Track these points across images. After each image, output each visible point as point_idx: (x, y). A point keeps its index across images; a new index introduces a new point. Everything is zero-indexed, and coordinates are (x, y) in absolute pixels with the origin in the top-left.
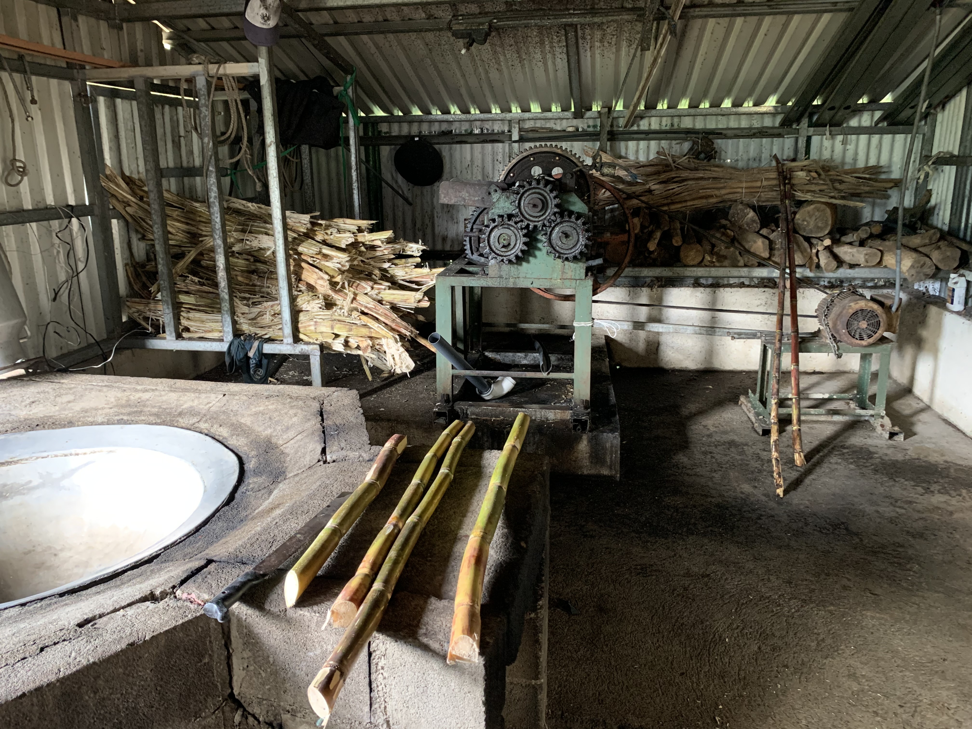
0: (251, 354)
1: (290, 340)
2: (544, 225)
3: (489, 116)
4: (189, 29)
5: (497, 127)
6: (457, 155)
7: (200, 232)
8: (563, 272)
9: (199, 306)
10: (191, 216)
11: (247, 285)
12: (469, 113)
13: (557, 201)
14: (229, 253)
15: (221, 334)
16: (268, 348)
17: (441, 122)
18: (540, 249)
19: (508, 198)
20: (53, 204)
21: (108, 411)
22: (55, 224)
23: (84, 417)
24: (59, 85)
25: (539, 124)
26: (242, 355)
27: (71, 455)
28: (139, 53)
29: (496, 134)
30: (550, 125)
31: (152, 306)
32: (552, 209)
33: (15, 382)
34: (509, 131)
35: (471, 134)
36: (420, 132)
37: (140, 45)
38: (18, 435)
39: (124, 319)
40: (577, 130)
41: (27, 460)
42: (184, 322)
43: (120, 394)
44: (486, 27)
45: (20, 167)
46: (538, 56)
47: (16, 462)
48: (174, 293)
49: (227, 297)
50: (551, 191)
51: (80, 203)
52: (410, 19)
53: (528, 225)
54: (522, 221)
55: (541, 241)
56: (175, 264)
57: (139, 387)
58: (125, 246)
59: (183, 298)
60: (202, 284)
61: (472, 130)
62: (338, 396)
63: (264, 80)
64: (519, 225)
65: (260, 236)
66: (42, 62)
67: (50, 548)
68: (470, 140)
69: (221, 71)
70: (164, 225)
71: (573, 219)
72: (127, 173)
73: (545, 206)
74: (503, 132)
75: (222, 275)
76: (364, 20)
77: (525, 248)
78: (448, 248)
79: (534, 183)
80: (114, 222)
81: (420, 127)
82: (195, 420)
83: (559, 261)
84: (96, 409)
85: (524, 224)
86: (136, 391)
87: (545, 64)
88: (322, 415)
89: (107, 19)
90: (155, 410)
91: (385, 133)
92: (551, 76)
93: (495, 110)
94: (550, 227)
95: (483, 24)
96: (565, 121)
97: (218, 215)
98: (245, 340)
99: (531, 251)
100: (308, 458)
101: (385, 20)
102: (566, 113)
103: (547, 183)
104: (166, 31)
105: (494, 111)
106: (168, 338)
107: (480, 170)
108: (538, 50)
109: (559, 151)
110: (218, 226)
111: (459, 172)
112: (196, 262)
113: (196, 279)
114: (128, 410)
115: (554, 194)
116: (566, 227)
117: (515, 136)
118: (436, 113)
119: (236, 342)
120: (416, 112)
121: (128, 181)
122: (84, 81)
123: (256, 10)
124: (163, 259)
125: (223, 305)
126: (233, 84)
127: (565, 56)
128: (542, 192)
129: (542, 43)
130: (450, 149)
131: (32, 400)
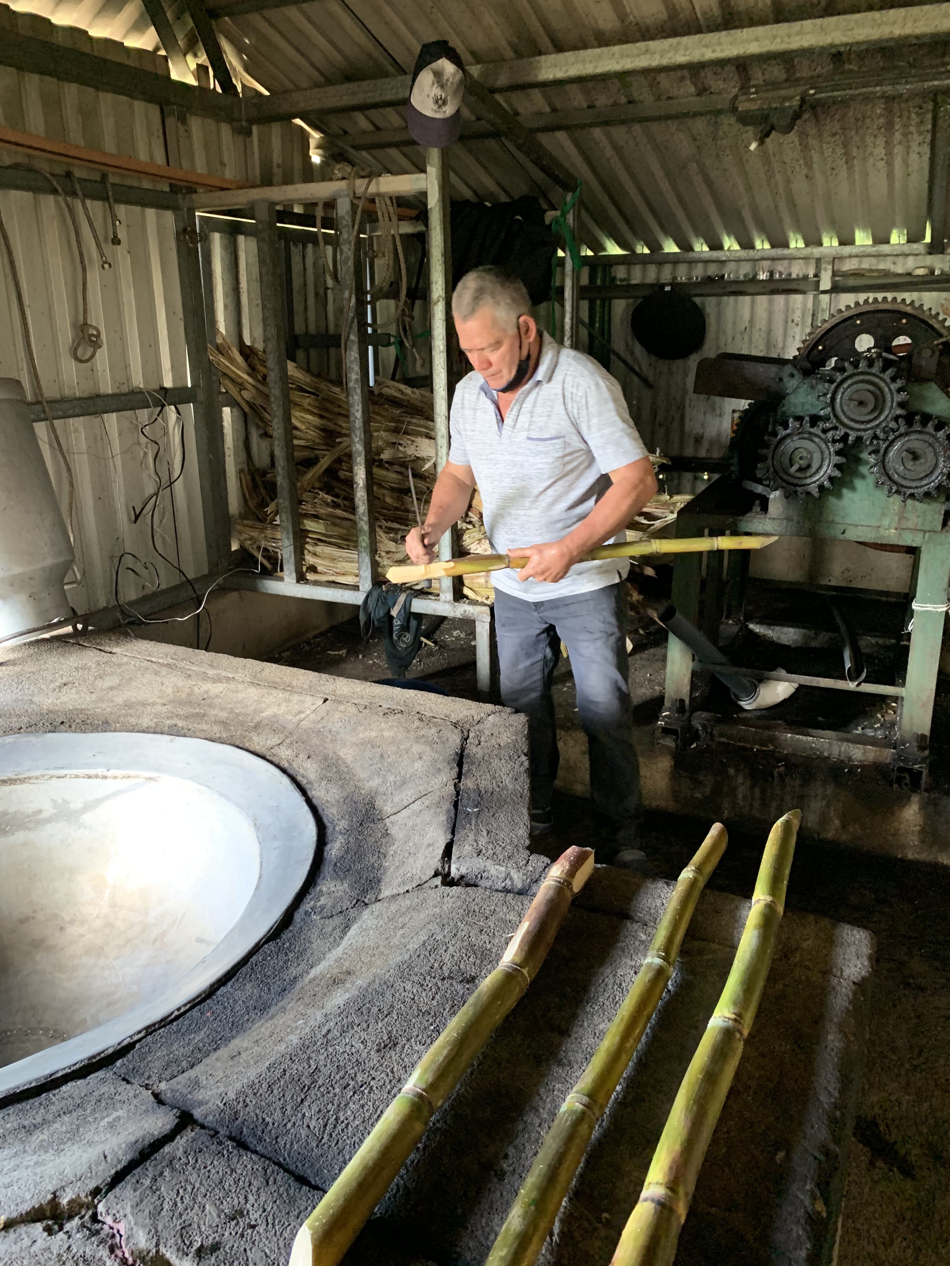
0: (394, 612)
1: (449, 596)
2: (875, 437)
3: (786, 252)
4: (346, 132)
5: (797, 270)
6: (729, 313)
7: (338, 429)
8: (901, 518)
9: (331, 536)
10: (328, 405)
11: (397, 509)
12: (752, 247)
13: (903, 396)
14: (372, 462)
15: (357, 579)
16: (419, 606)
17: (707, 262)
18: (863, 477)
19: (812, 387)
20: (142, 386)
21: (159, 708)
22: (144, 415)
23: (125, 716)
24: (158, 216)
25: (866, 264)
26: (382, 613)
27: (97, 777)
28: (275, 170)
29: (794, 280)
30: (885, 265)
31: (269, 532)
32: (891, 410)
33: (56, 644)
34: (816, 275)
35: (754, 280)
36: (675, 278)
37: (276, 157)
38: (32, 738)
39: (235, 547)
40: (932, 272)
41: (37, 778)
42: (310, 559)
43: (180, 682)
44: (796, 102)
45: (93, 335)
46: (880, 151)
47: (23, 781)
48: (298, 517)
49: (366, 528)
50: (894, 379)
51: (179, 385)
52: (669, 98)
53: (846, 435)
54: (835, 428)
55: (867, 463)
56: (302, 473)
57: (211, 672)
58: (241, 444)
59: (310, 525)
60: (336, 505)
61: (756, 275)
62: (494, 725)
63: (434, 201)
64: (830, 434)
65: (419, 439)
66: (135, 184)
67: (56, 916)
68: (751, 290)
69: (372, 189)
70: (287, 418)
71: (930, 428)
72: (248, 342)
73: (879, 404)
74: (806, 278)
75: (361, 495)
76: (597, 104)
77: (837, 474)
78: (702, 454)
79: (862, 365)
80: (227, 410)
81: (674, 270)
82: (273, 740)
83: (897, 499)
84: (144, 704)
85: (839, 434)
86: (205, 677)
87: (890, 164)
88: (460, 765)
89: (231, 120)
90: (223, 715)
91: (621, 280)
92: (898, 185)
93: (796, 243)
94: (885, 440)
95: (790, 98)
96: (911, 258)
97: (360, 408)
98: (387, 592)
99: (847, 479)
100: (420, 862)
101: (630, 102)
102: (915, 246)
103: (887, 364)
104: (315, 136)
105: (793, 245)
106: (286, 578)
107: (764, 335)
108: (881, 141)
109: (909, 310)
110: (359, 423)
111: (730, 340)
112: (331, 472)
113: (329, 498)
114: (188, 710)
115: (899, 383)
116: (915, 441)
117: (826, 284)
118: (701, 247)
119: (375, 594)
120: (671, 247)
121: (247, 352)
122: (191, 211)
123: (427, 90)
124: (283, 468)
125: (361, 539)
126: (391, 209)
127: (926, 149)
128: (877, 380)
129: (889, 126)
130: (718, 305)
131: (65, 680)
